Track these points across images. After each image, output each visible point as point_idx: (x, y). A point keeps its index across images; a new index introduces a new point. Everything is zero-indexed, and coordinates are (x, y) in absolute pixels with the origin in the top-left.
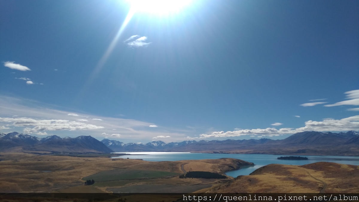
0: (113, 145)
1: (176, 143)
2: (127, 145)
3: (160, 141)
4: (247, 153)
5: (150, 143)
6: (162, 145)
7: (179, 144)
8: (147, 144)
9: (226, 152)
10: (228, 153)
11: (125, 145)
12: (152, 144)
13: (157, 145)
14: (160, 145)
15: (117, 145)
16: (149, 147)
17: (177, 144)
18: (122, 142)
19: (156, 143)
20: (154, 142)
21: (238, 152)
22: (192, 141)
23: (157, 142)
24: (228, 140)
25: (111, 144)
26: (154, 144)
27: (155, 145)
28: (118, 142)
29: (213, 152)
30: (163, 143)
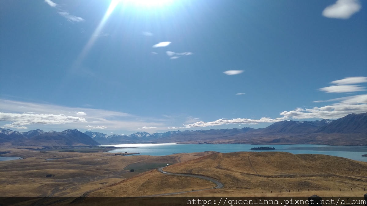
0: (97, 137)
1: (161, 133)
2: (110, 137)
3: (144, 132)
4: (228, 143)
5: (134, 134)
6: (146, 136)
7: (164, 134)
8: (131, 135)
9: (210, 143)
10: (211, 144)
11: (109, 137)
12: (136, 135)
13: (142, 136)
14: (145, 136)
15: (101, 137)
16: (133, 139)
17: (162, 135)
18: (105, 134)
19: (140, 134)
20: (138, 133)
21: (220, 142)
22: (176, 131)
23: (141, 133)
25: (94, 136)
26: (138, 135)
27: (139, 137)
28: (102, 134)
29: (198, 143)
30: (147, 133)
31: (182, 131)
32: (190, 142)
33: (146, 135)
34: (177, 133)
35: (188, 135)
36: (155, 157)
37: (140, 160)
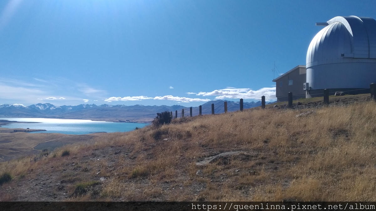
1: (70, 106)
3: (48, 104)
5: (33, 105)
6: (51, 109)
8: (30, 107)
9: (134, 121)
10: (135, 123)
12: (37, 106)
13: (44, 108)
16: (33, 111)
17: (71, 108)
19: (42, 106)
20: (39, 104)
22: (91, 105)
23: (44, 105)
24: (137, 105)
26: (40, 107)
27: (41, 109)
29: (119, 121)
30: (52, 106)
31: (98, 106)
32: (108, 119)
33: (50, 107)
34: (92, 107)
35: (106, 110)
36: (70, 136)
37: (52, 139)
